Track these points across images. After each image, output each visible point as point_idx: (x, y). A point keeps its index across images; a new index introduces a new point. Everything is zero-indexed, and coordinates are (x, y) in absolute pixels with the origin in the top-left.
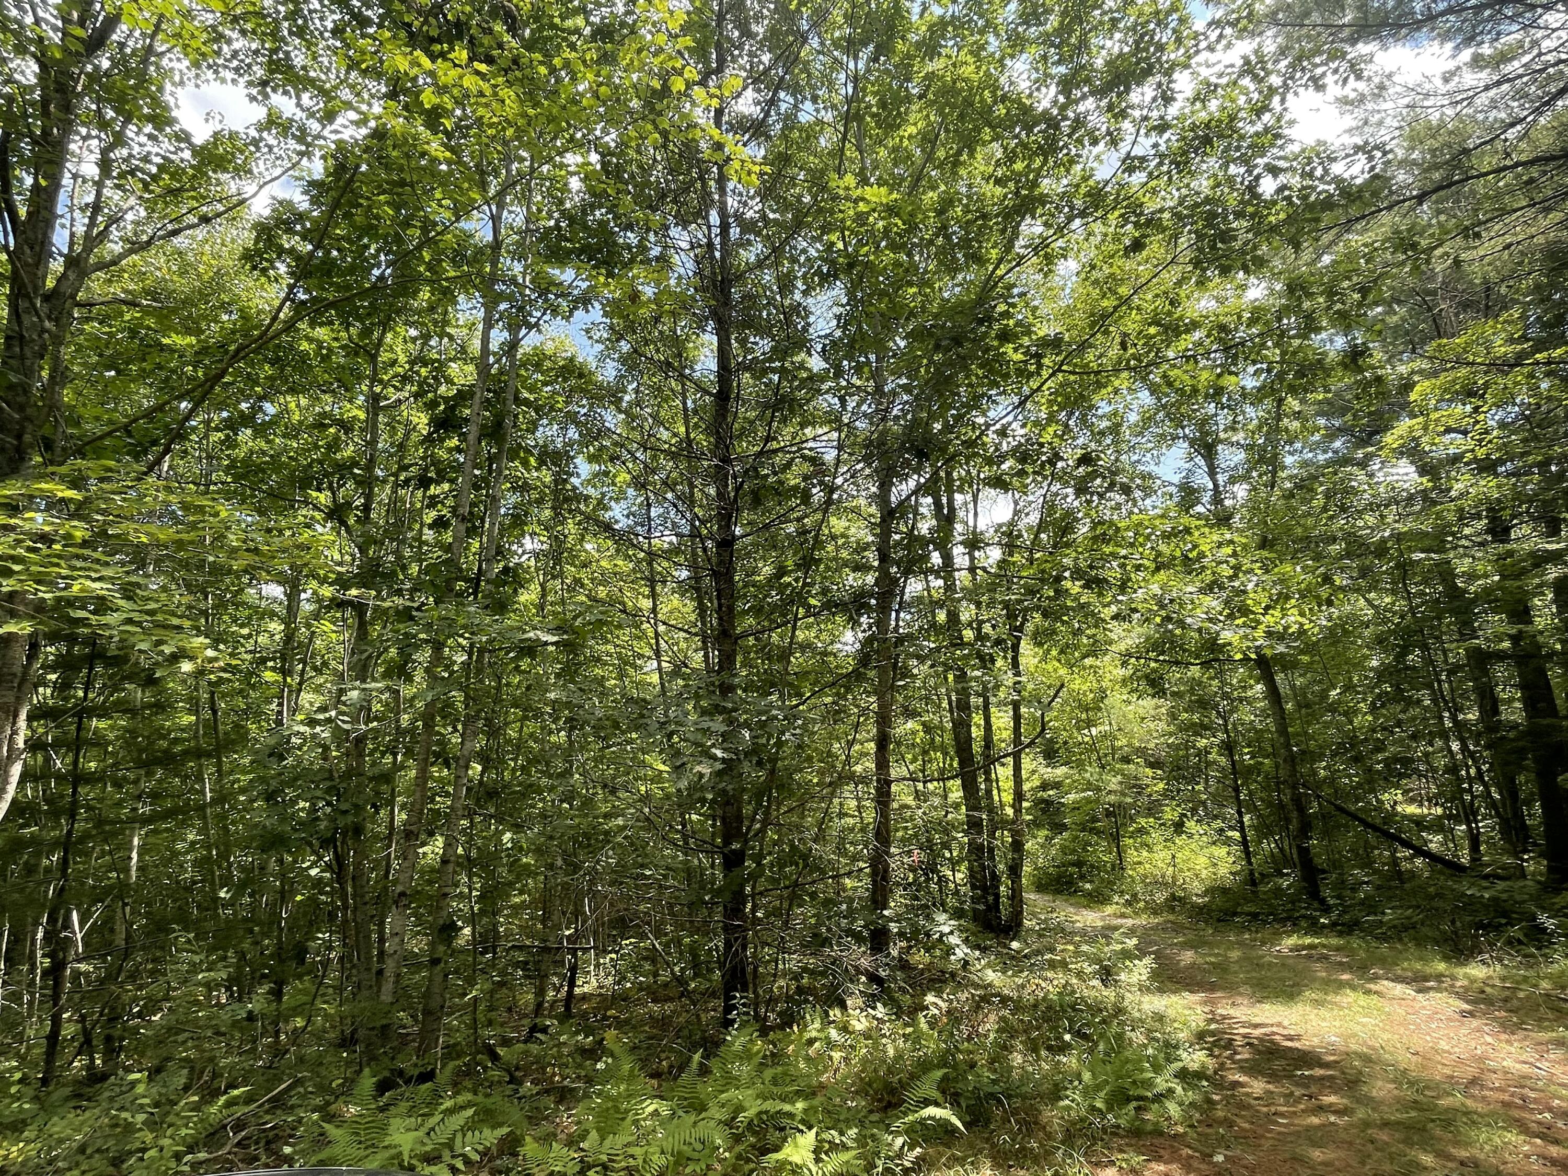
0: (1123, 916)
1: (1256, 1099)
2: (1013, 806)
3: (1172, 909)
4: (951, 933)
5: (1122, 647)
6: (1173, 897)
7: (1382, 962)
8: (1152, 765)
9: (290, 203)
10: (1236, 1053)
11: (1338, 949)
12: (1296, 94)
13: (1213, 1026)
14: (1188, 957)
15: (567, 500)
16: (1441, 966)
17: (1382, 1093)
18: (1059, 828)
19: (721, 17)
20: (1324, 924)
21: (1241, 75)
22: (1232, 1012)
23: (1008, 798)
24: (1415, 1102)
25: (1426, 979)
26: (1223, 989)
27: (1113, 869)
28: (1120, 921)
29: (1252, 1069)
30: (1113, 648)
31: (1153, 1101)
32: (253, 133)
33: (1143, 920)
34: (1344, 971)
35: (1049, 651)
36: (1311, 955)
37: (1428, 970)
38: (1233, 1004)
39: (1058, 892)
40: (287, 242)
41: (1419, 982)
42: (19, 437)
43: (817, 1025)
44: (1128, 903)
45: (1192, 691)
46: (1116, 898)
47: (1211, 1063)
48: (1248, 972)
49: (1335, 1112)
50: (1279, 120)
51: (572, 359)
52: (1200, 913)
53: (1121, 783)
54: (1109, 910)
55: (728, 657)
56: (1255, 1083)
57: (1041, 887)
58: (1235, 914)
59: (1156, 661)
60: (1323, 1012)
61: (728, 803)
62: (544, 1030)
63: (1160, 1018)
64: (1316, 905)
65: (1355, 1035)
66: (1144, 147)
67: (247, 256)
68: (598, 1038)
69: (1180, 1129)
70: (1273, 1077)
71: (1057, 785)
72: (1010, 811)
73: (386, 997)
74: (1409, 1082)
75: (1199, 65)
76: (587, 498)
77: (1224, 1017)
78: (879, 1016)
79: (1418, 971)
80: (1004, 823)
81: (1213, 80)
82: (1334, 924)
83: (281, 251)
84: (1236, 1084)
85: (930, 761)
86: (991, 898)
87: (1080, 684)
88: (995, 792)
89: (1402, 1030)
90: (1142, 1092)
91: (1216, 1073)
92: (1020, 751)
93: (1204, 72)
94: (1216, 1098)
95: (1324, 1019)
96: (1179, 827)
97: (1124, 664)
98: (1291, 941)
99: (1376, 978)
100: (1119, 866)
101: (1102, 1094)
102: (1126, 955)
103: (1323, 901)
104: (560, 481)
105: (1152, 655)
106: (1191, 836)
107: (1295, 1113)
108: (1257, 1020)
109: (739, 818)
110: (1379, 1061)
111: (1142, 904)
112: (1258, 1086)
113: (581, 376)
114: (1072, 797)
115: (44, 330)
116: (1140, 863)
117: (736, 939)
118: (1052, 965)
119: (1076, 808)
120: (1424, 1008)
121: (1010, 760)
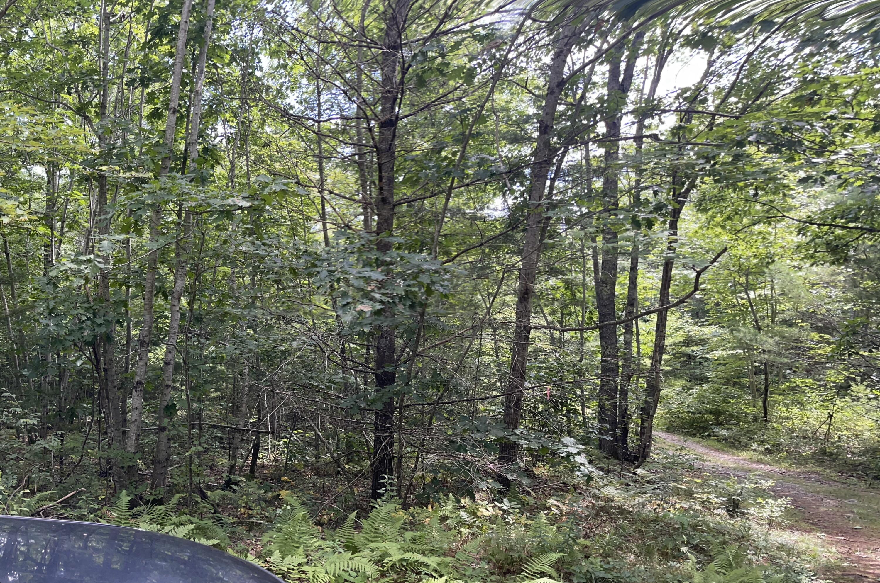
0: (760, 461)
2: (651, 357)
3: (820, 464)
4: (579, 454)
5: (803, 214)
6: (824, 452)
18: (699, 380)
23: (647, 349)
27: (756, 420)
28: (755, 466)
30: (792, 214)
33: (783, 467)
35: (713, 217)
39: (690, 434)
43: (450, 507)
44: (768, 452)
53: (778, 344)
55: (386, 221)
57: (671, 429)
59: (843, 228)
61: (382, 337)
62: (237, 483)
68: (275, 494)
71: (702, 342)
72: (648, 362)
73: (131, 449)
76: (269, 88)
78: (505, 508)
80: (640, 372)
85: (570, 314)
86: (619, 432)
88: (634, 344)
92: (666, 309)
96: (843, 389)
97: (800, 231)
100: (763, 418)
102: (760, 492)
104: (246, 75)
105: (840, 221)
106: (856, 398)
109: (392, 348)
111: (784, 454)
116: (788, 418)
117: (386, 437)
118: (676, 492)
119: (722, 362)
121: (654, 317)
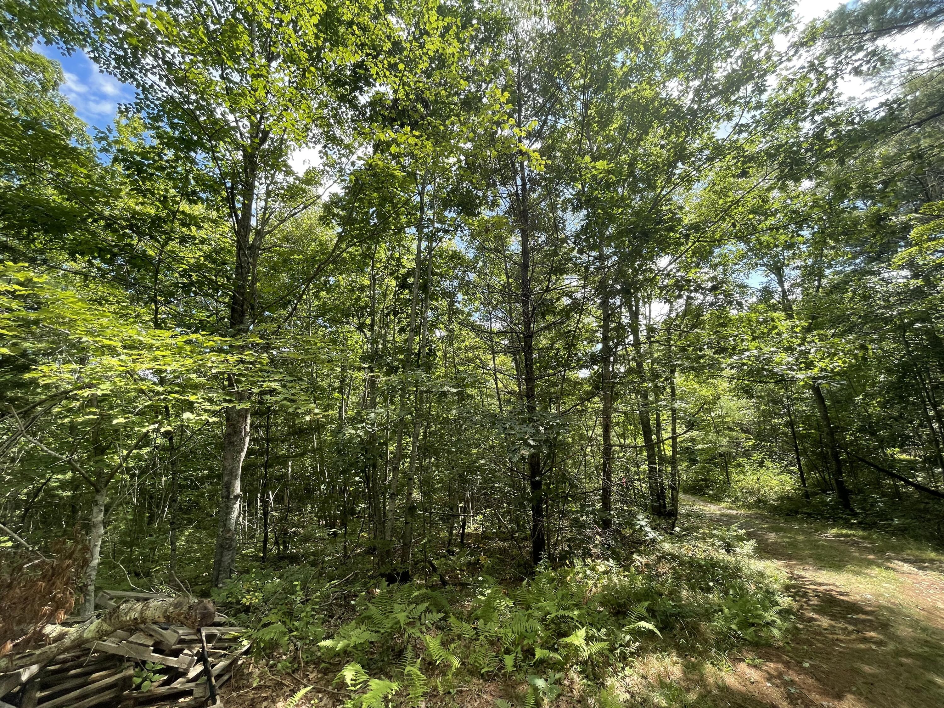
0: (731, 508)
1: (825, 629)
3: (759, 507)
4: (646, 525)
6: (759, 500)
7: (893, 548)
8: (745, 432)
9: (337, 194)
10: (809, 600)
11: (863, 538)
12: (842, 78)
13: (793, 582)
14: (772, 537)
15: (454, 313)
16: (933, 555)
17: (904, 634)
18: (693, 461)
19: (519, 85)
20: (853, 523)
21: (809, 72)
22: (803, 573)
24: (926, 641)
25: (923, 561)
26: (797, 559)
27: (724, 483)
28: (729, 511)
29: (820, 610)
31: (764, 626)
32: (322, 168)
33: (742, 512)
34: (870, 554)
36: (849, 542)
37: (924, 556)
38: (804, 569)
39: (694, 494)
40: (335, 211)
41: (918, 563)
42: (242, 306)
43: (580, 566)
44: (734, 502)
45: (769, 395)
46: (727, 499)
47: (795, 606)
48: (810, 549)
49: (874, 643)
50: (831, 94)
51: (455, 252)
52: (775, 510)
53: (728, 441)
54: (723, 505)
55: (531, 389)
56: (823, 620)
57: (686, 491)
58: (797, 512)
59: (749, 381)
60: (859, 578)
63: (761, 575)
64: (848, 511)
65: (882, 595)
66: (747, 118)
67: (321, 219)
69: (780, 644)
70: (833, 617)
71: (693, 440)
74: (921, 629)
75: (781, 69)
77: (800, 577)
78: (611, 565)
79: (917, 556)
81: (791, 77)
82: (860, 523)
83: (334, 215)
84: (811, 619)
86: (662, 502)
87: (706, 392)
89: (911, 593)
90: (756, 620)
91: (798, 611)
93: (785, 73)
94: (800, 626)
95: (861, 583)
96: (761, 464)
97: (730, 382)
98: (834, 531)
99: (889, 559)
100: (728, 481)
101: (735, 621)
102: (739, 538)
103: (852, 510)
104: (451, 304)
105: (746, 378)
106: (768, 468)
107: (849, 640)
108: (820, 580)
110: (900, 613)
111: (741, 503)
112: (825, 622)
113: (459, 259)
114: (700, 446)
115: (249, 263)
116: (739, 481)
117: (540, 523)
118: (697, 538)
119: (703, 451)
120: (924, 580)
